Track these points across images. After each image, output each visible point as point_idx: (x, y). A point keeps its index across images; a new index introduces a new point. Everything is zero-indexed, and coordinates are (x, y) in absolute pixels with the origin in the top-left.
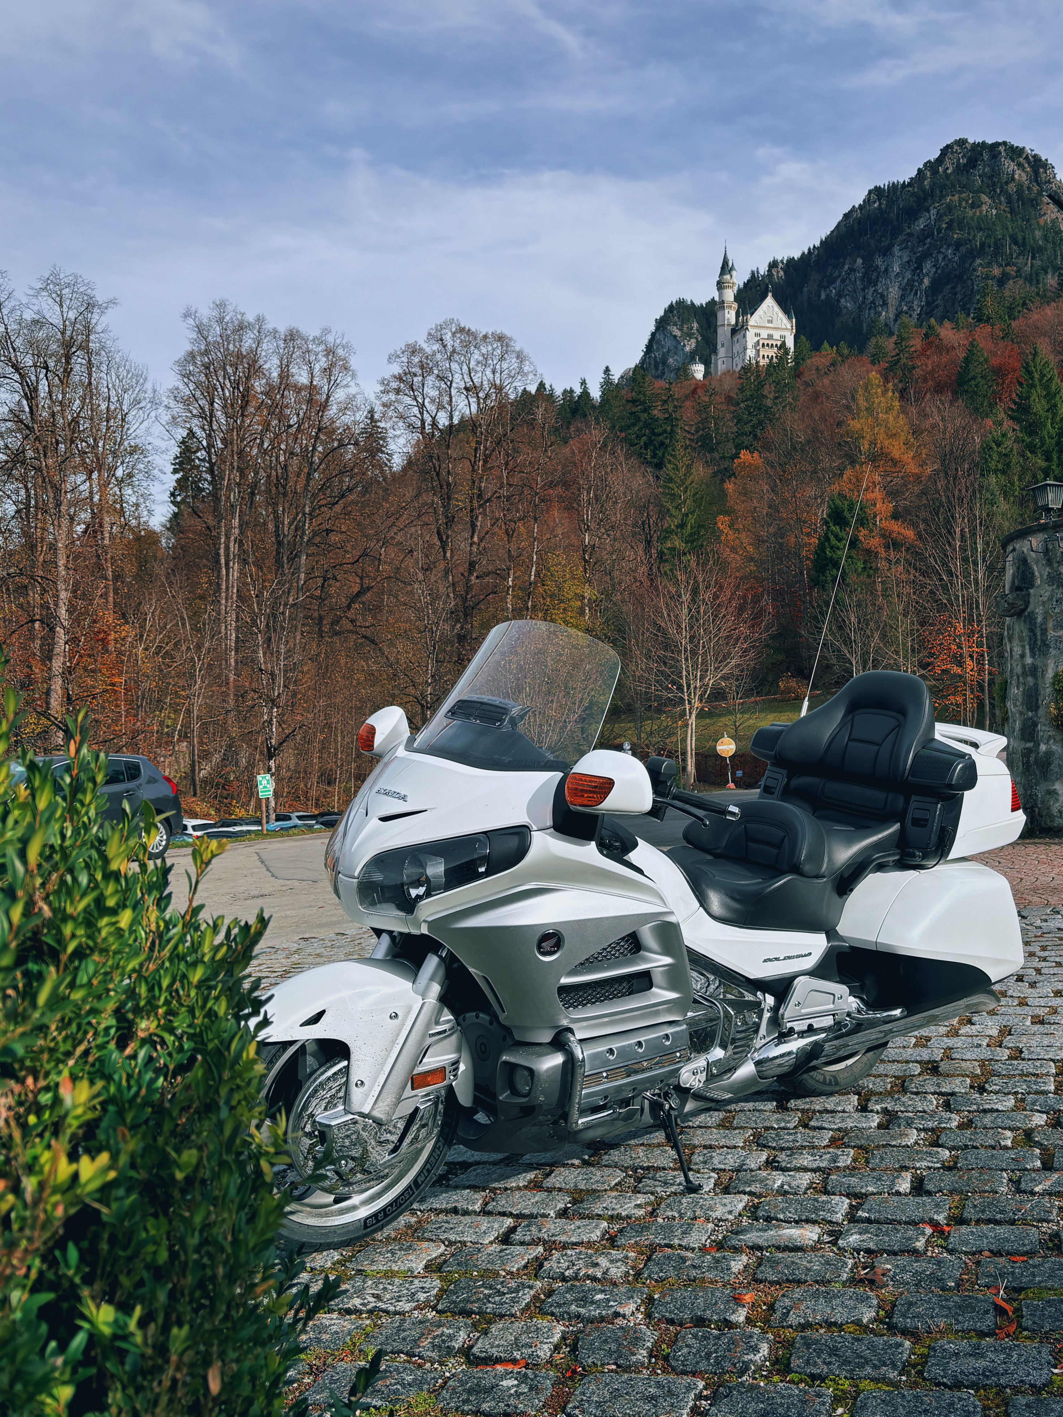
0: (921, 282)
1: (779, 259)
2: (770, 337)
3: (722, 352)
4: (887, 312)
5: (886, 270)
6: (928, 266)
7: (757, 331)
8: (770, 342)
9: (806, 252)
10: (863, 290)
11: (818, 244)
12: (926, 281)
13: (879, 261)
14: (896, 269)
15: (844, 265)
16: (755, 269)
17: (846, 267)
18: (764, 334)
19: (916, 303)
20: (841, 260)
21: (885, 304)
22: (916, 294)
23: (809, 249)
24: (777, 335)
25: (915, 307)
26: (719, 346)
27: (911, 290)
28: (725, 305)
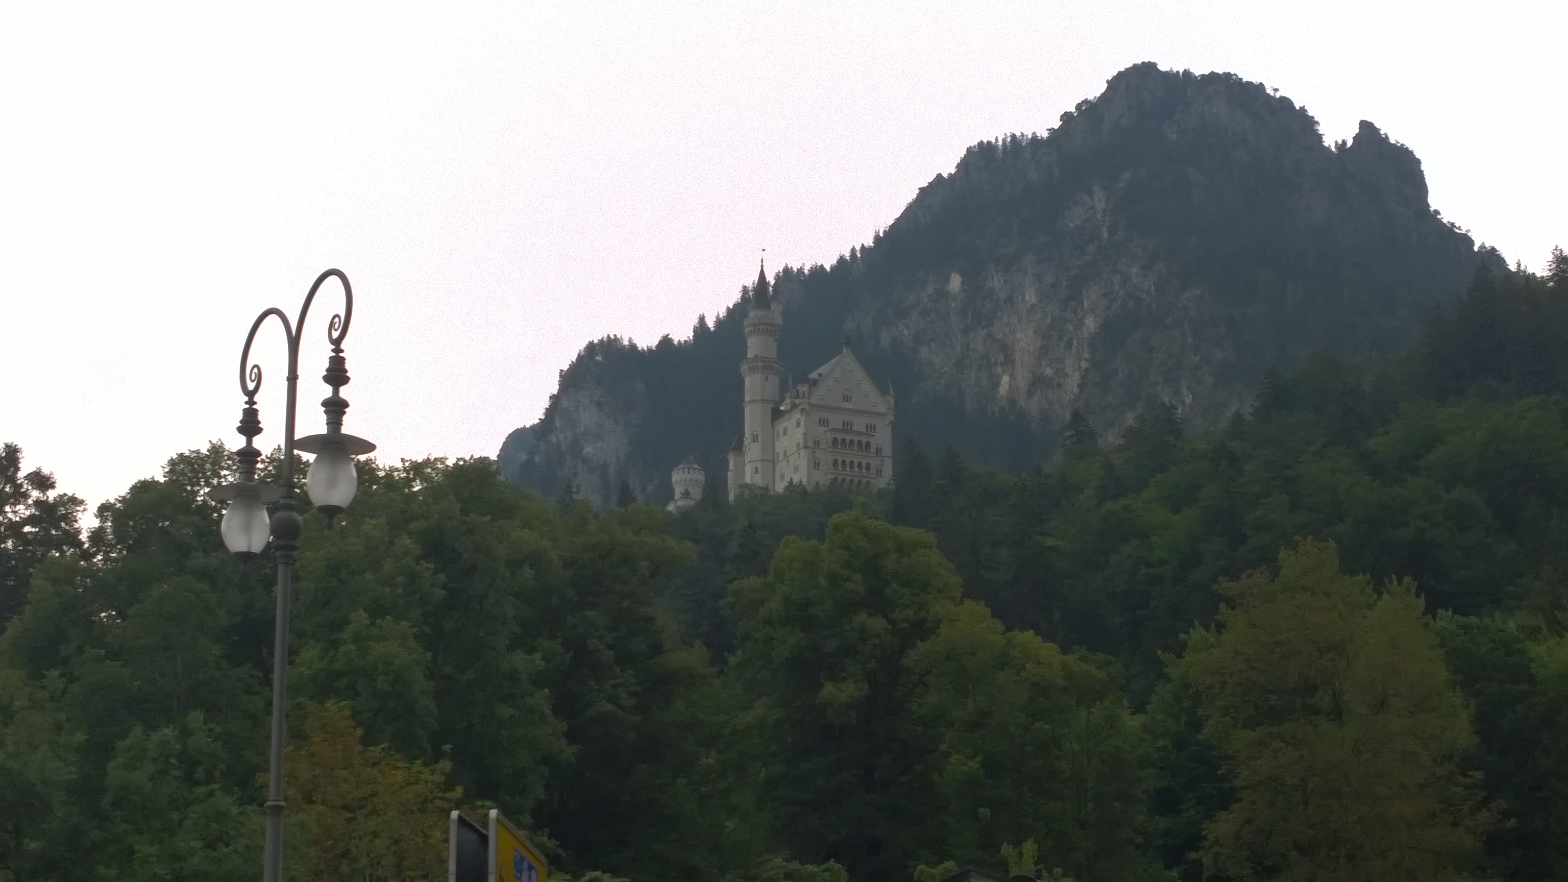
0: (1081, 322)
2: (847, 427)
4: (1012, 377)
5: (1010, 300)
6: (1092, 295)
7: (825, 415)
8: (848, 438)
9: (847, 255)
10: (966, 331)
12: (1091, 324)
13: (996, 281)
14: (1031, 297)
15: (924, 283)
17: (930, 289)
18: (836, 421)
19: (1069, 362)
20: (919, 275)
21: (1009, 362)
22: (1069, 345)
23: (853, 250)
24: (859, 424)
25: (1069, 371)
26: (747, 438)
27: (1061, 338)
28: (761, 365)
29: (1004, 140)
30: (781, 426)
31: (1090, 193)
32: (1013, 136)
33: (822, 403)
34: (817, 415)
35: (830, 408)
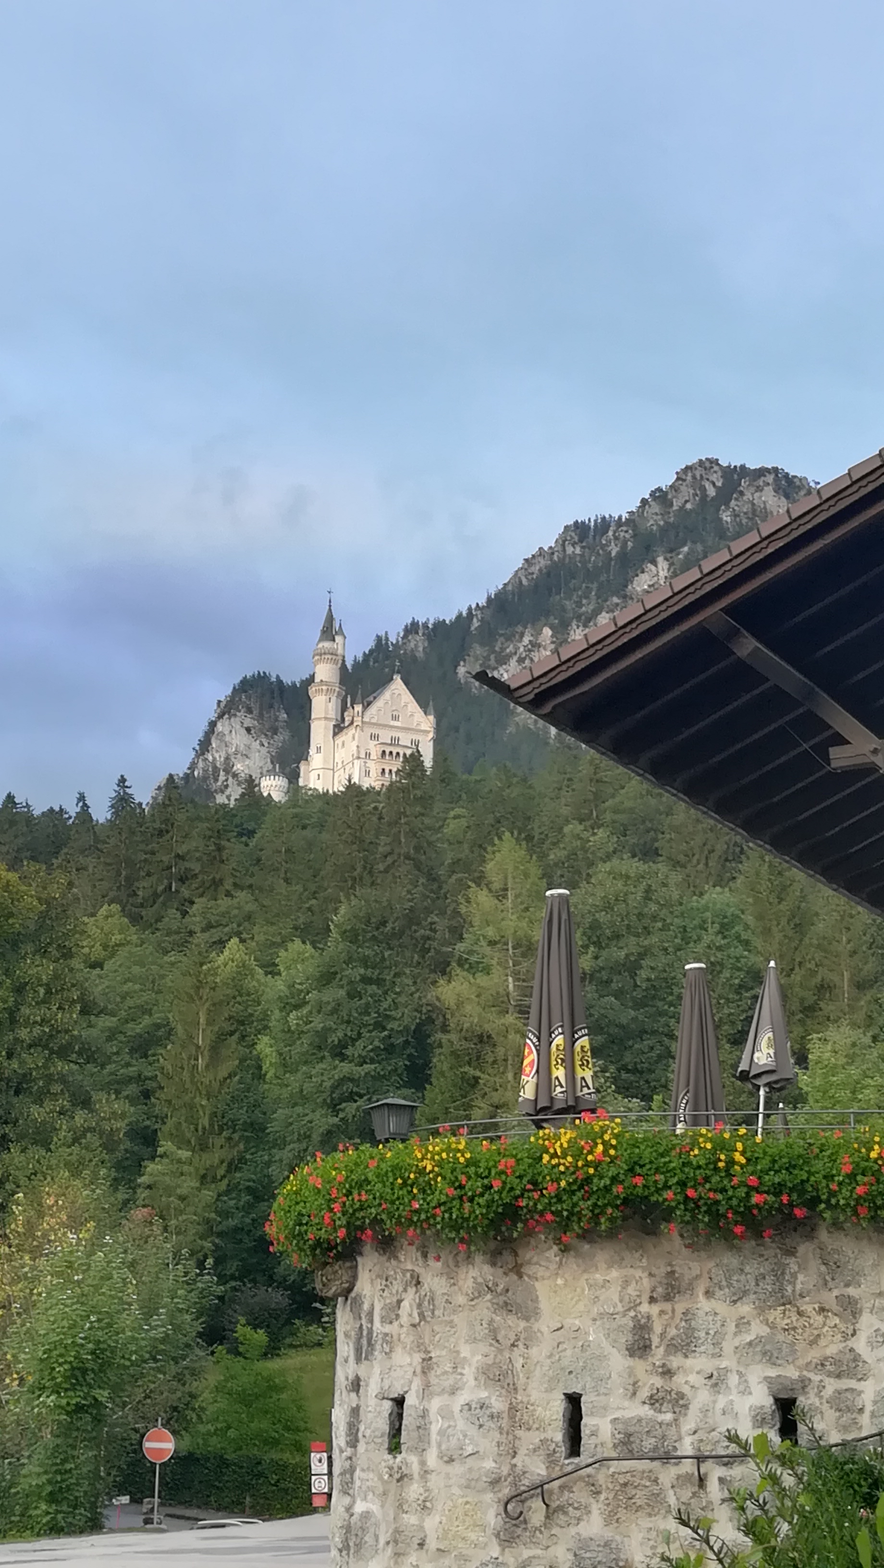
1: (422, 620)
2: (395, 742)
3: (316, 759)
7: (375, 731)
8: (395, 750)
9: (464, 614)
11: (483, 602)
15: (522, 635)
16: (382, 634)
17: (526, 640)
18: (386, 736)
20: (519, 629)
23: (470, 609)
24: (405, 739)
26: (312, 751)
28: (324, 688)
29: (596, 521)
30: (339, 740)
31: (654, 563)
32: (604, 518)
33: (374, 721)
34: (369, 731)
35: (380, 725)
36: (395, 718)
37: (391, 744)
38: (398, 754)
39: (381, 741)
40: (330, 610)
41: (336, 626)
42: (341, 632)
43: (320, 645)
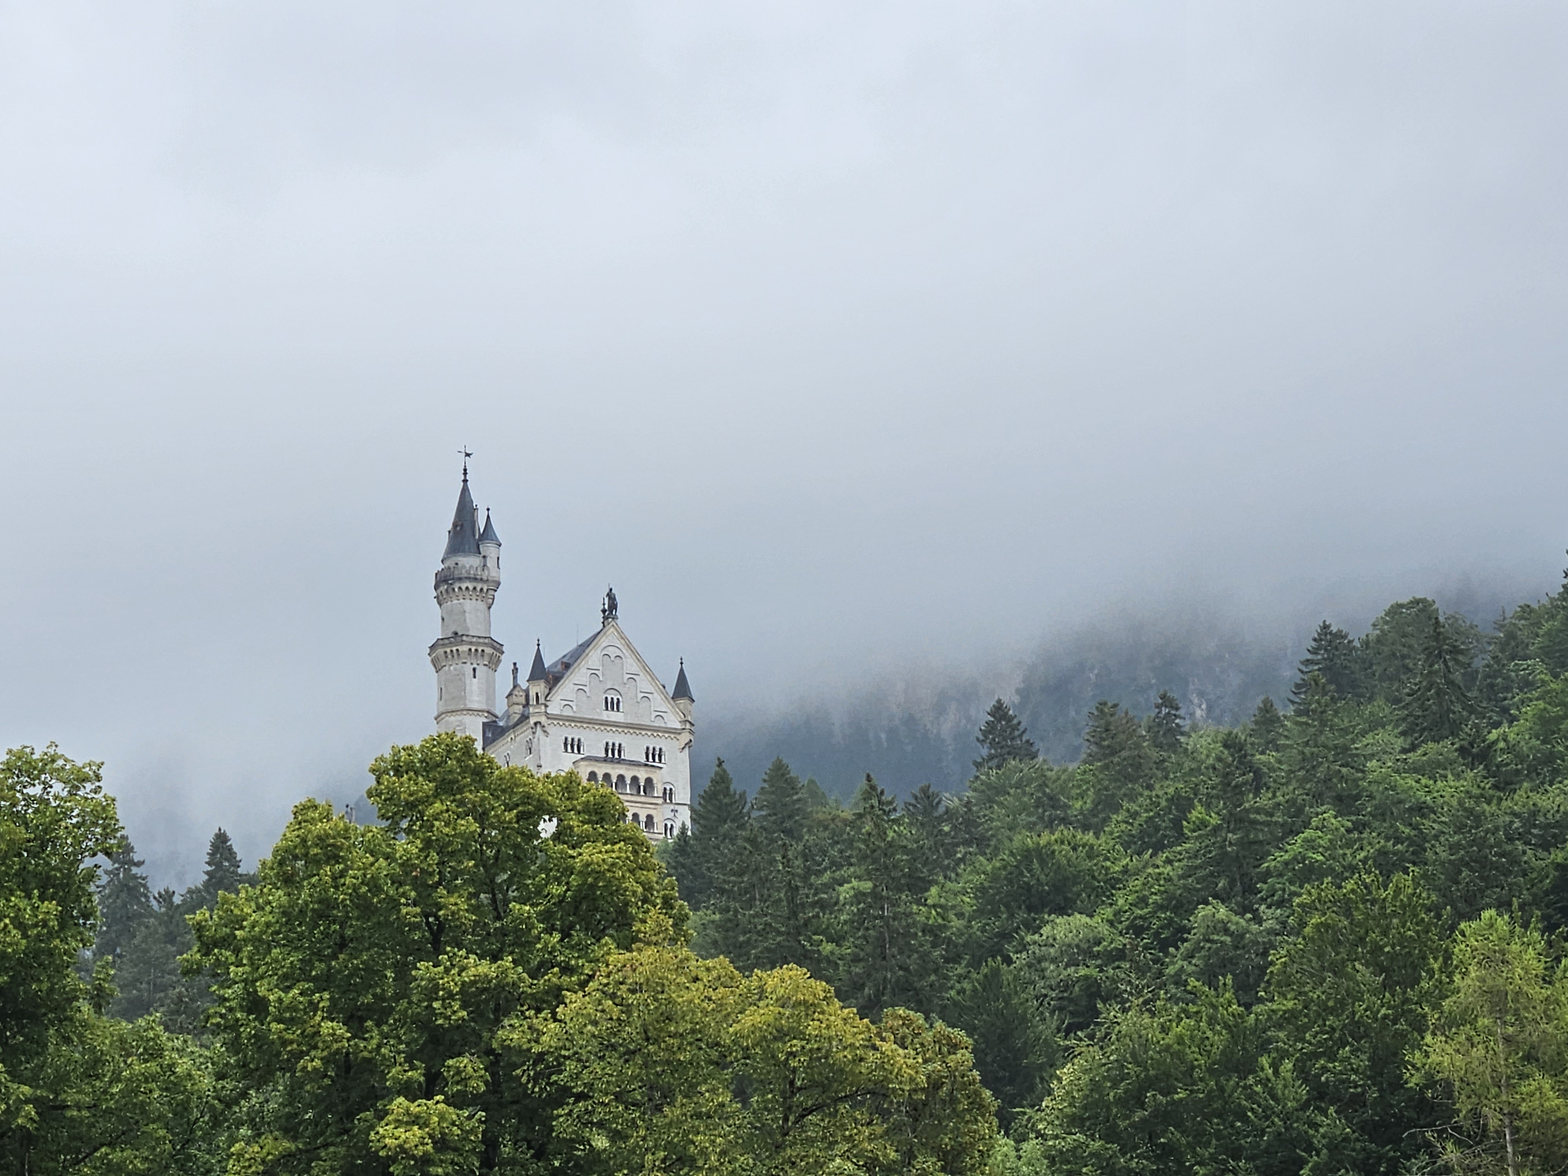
2: (613, 754)
7: (573, 733)
8: (614, 771)
18: (594, 744)
24: (634, 749)
28: (464, 648)
33: (568, 712)
34: (559, 733)
35: (582, 721)
36: (612, 705)
37: (605, 760)
38: (621, 778)
39: (586, 752)
40: (465, 491)
41: (481, 524)
42: (488, 533)
43: (450, 563)
